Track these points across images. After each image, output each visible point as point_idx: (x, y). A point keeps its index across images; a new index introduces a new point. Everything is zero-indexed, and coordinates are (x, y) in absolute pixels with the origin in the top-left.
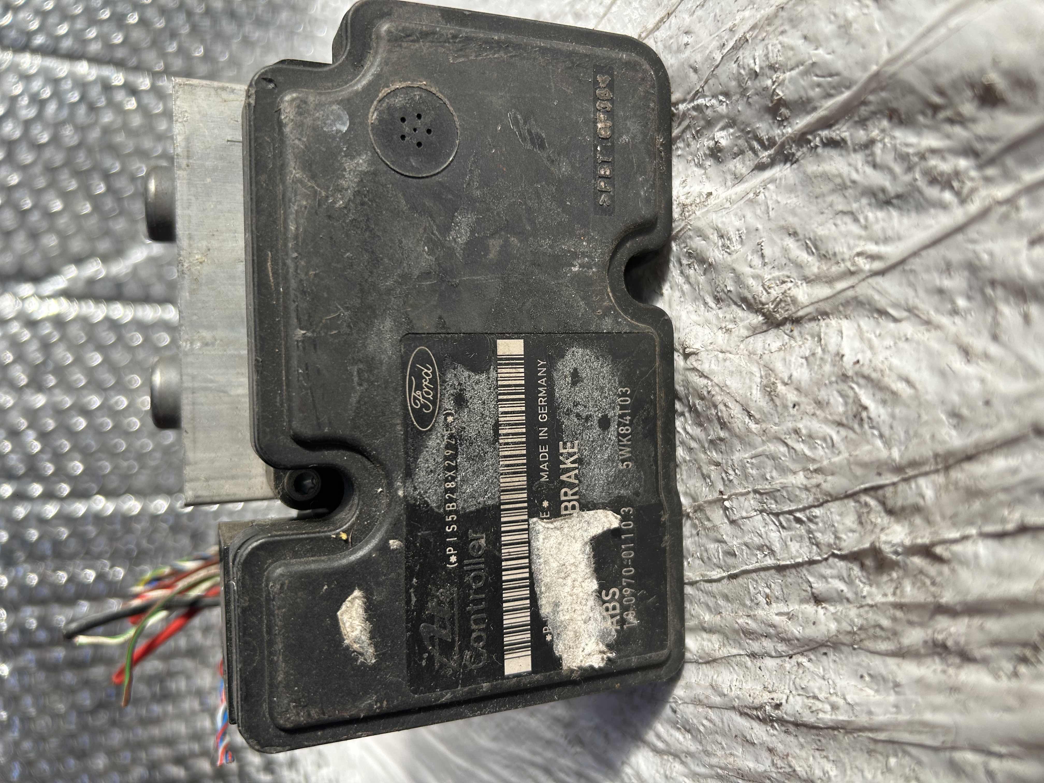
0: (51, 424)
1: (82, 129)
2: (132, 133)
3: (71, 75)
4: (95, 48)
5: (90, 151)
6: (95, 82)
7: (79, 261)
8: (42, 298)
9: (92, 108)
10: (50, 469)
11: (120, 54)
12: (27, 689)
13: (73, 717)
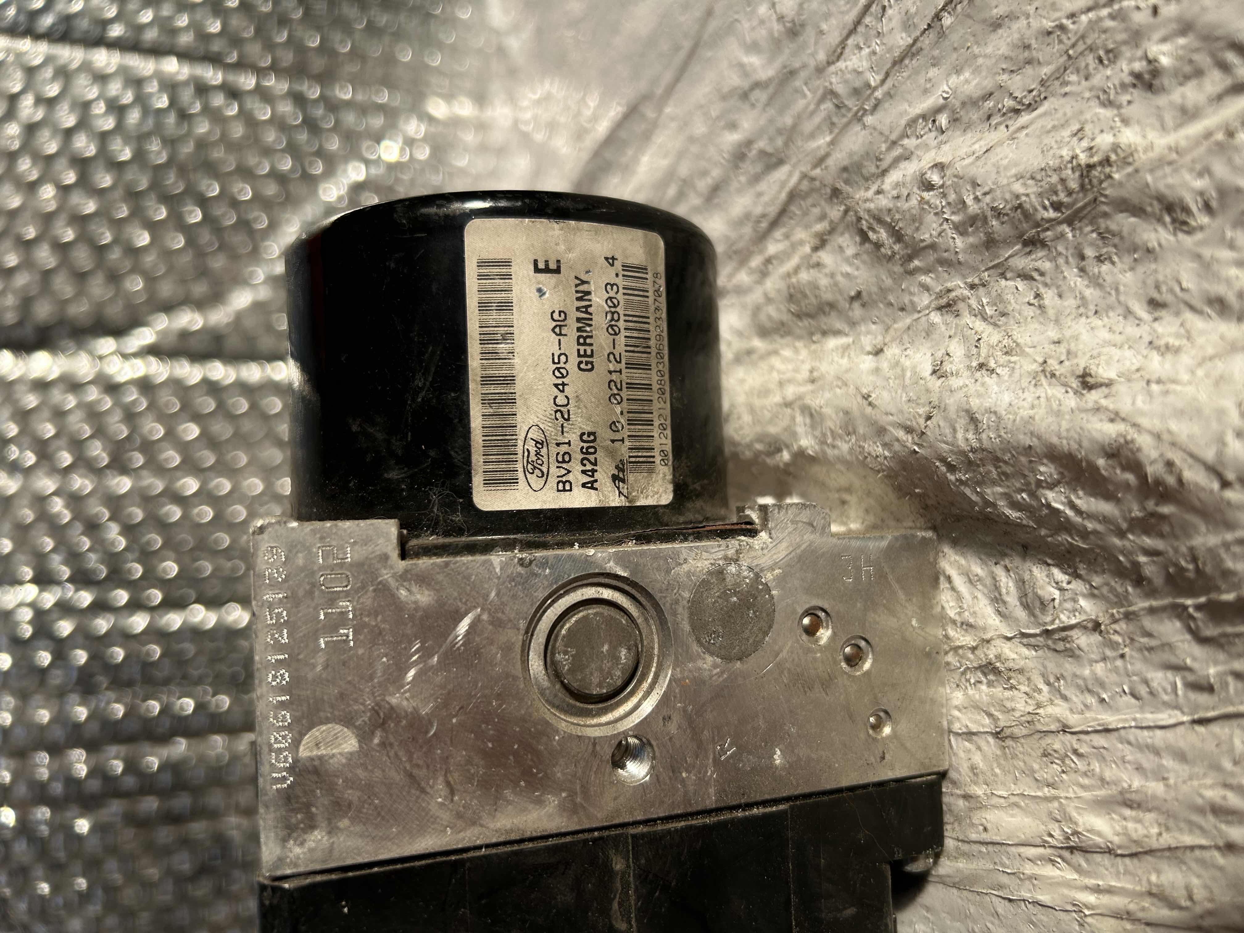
0: (138, 514)
1: (170, 143)
2: (232, 146)
3: (158, 75)
4: (186, 39)
5: (183, 171)
6: (186, 83)
7: (168, 308)
8: (126, 357)
9: (184, 116)
10: (138, 570)
11: (216, 47)
12: (112, 850)
13: (169, 886)
